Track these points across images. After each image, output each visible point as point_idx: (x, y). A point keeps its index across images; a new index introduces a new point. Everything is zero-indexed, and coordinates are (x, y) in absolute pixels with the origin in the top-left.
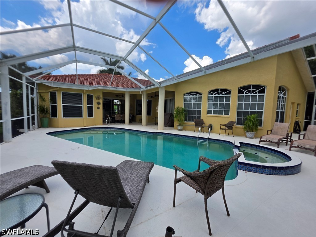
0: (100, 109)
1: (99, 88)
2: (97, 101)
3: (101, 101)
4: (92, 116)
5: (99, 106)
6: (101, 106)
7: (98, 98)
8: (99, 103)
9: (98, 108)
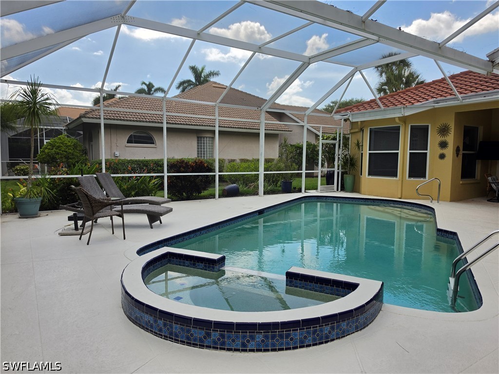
0: (446, 159)
1: (437, 106)
2: (440, 139)
3: (450, 139)
4: (424, 176)
5: (444, 151)
6: (449, 152)
7: (444, 131)
8: (443, 145)
9: (442, 156)
